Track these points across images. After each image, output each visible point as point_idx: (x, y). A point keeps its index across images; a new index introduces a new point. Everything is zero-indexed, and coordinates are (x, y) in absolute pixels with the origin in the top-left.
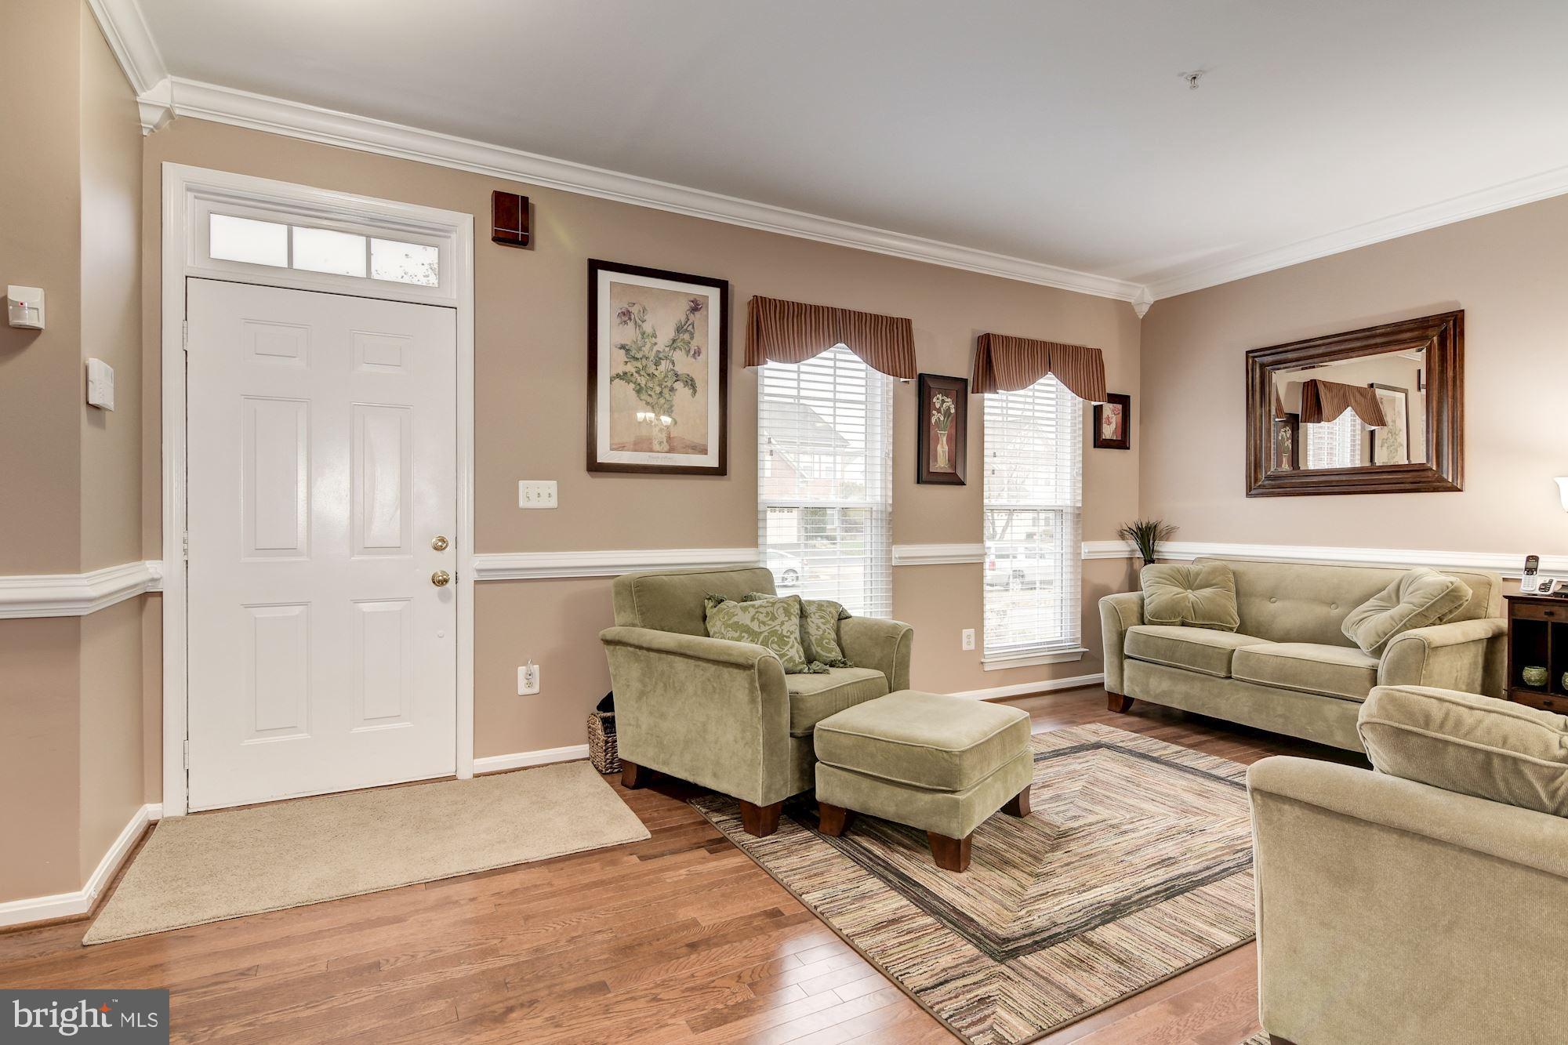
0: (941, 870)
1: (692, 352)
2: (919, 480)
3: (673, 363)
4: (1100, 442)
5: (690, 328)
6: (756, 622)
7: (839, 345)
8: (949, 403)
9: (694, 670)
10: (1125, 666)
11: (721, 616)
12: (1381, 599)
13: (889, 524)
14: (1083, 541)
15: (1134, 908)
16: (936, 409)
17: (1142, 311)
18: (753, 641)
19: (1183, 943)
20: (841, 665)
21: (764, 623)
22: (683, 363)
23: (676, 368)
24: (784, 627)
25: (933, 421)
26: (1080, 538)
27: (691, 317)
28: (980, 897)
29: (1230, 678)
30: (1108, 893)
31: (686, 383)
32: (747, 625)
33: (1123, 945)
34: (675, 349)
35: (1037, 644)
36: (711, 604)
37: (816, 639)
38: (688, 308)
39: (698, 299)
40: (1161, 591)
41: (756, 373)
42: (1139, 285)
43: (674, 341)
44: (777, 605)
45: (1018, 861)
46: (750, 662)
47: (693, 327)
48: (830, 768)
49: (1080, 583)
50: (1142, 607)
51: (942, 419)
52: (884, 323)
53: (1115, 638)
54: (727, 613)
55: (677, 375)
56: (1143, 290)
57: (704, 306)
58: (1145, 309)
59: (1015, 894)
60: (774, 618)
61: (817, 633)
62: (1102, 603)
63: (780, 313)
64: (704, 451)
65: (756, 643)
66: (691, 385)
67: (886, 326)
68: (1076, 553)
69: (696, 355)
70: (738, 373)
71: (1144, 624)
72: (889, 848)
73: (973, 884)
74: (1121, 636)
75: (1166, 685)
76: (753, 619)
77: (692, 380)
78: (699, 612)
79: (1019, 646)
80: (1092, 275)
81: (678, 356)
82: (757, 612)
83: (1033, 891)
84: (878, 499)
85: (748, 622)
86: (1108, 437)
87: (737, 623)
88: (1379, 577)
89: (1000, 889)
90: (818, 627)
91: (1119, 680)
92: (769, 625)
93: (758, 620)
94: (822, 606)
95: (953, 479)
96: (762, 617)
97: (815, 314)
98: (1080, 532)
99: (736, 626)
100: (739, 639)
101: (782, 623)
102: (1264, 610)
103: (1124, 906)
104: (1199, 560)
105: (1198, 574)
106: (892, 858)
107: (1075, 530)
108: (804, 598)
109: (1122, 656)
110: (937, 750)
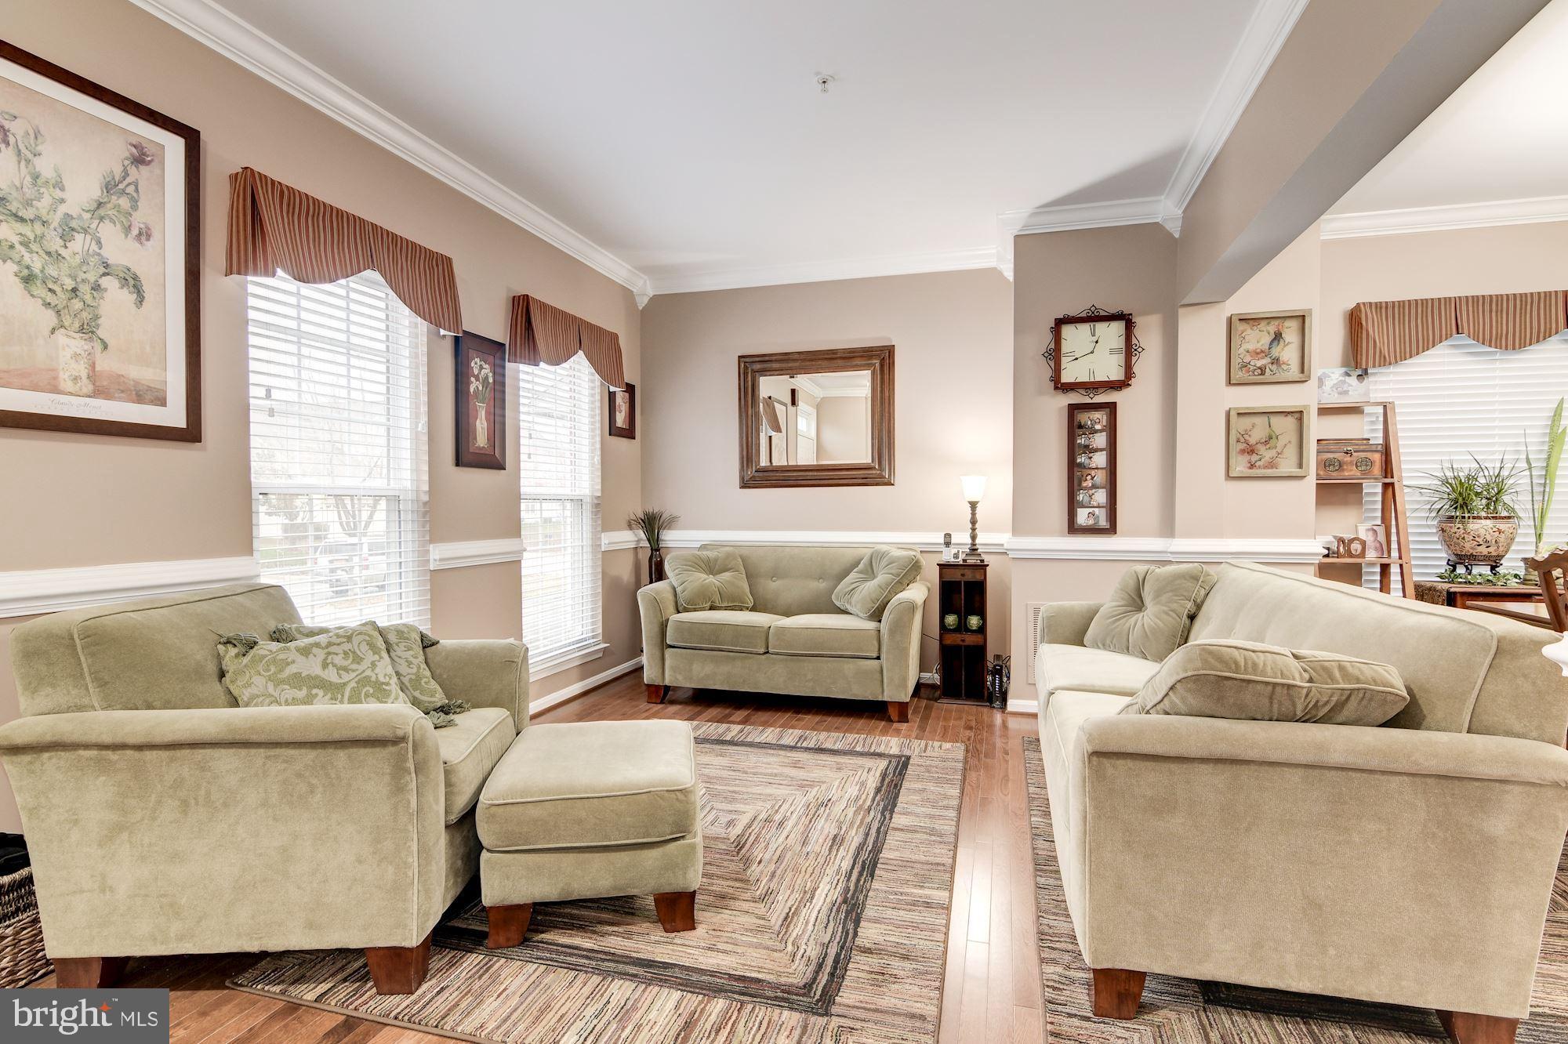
0: (673, 935)
1: (135, 232)
2: (458, 462)
3: (99, 243)
4: (614, 431)
5: (131, 190)
6: (331, 669)
7: (368, 273)
8: (487, 370)
9: (264, 764)
10: (667, 656)
11: (260, 668)
12: (860, 572)
13: (424, 517)
14: (603, 532)
15: (861, 897)
16: (474, 376)
17: (642, 302)
18: (334, 698)
19: (923, 914)
20: (458, 710)
21: (346, 669)
22: (117, 248)
23: (105, 252)
24: (377, 670)
25: (472, 390)
26: (599, 529)
27: (132, 170)
28: (739, 950)
29: (768, 652)
30: (827, 892)
31: (124, 283)
32: (317, 677)
33: (891, 939)
34: (102, 219)
35: (565, 646)
36: (233, 651)
37: (411, 680)
38: (127, 154)
39: (144, 145)
40: (691, 579)
41: (244, 287)
42: (643, 276)
43: (100, 205)
44: (356, 640)
45: (731, 891)
46: (400, 733)
47: (137, 190)
48: (508, 855)
49: (600, 576)
50: (675, 595)
51: (480, 388)
52: (423, 256)
53: (656, 629)
54: (274, 660)
55: (106, 266)
56: (645, 281)
57: (156, 160)
58: (646, 300)
59: (765, 930)
60: (358, 660)
61: (410, 671)
62: (641, 595)
63: (289, 205)
64: (162, 402)
65: (342, 702)
66: (134, 286)
67: (425, 261)
68: (596, 546)
69: (143, 238)
70: (214, 283)
71: (679, 612)
72: (594, 932)
73: (718, 937)
74: (663, 627)
75: (709, 668)
76: (325, 665)
77: (135, 278)
78: (211, 667)
79: (551, 651)
80: (609, 254)
81: (109, 233)
82: (329, 653)
83: (776, 920)
84: (408, 485)
85: (317, 671)
86: (619, 426)
87: (297, 676)
88: (850, 555)
89: (747, 930)
90: (410, 663)
91: (661, 671)
92: (353, 671)
93: (334, 665)
94: (403, 632)
95: (492, 461)
96: (339, 660)
97: (337, 220)
98: (600, 522)
99: (297, 680)
100: (309, 700)
101: (373, 665)
102: (772, 587)
103: (852, 898)
104: (704, 547)
105: (716, 560)
106: (609, 945)
107: (594, 520)
108: (382, 623)
109: (663, 645)
110: (667, 791)
